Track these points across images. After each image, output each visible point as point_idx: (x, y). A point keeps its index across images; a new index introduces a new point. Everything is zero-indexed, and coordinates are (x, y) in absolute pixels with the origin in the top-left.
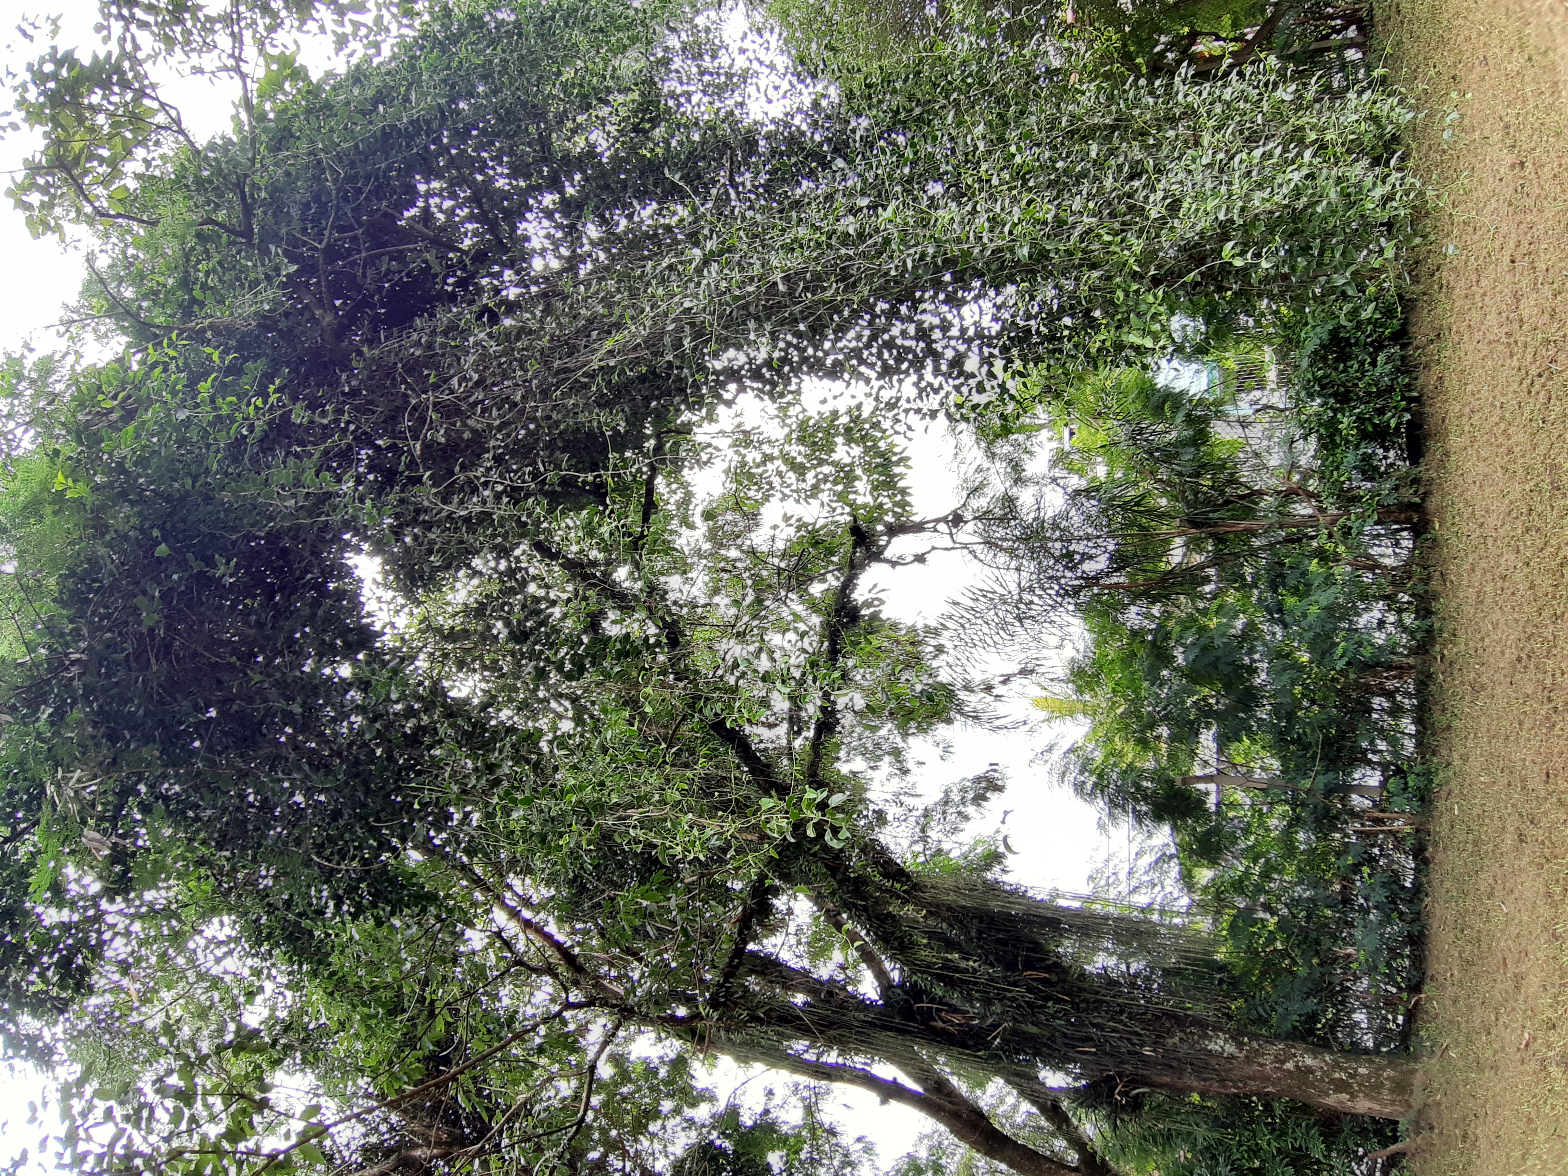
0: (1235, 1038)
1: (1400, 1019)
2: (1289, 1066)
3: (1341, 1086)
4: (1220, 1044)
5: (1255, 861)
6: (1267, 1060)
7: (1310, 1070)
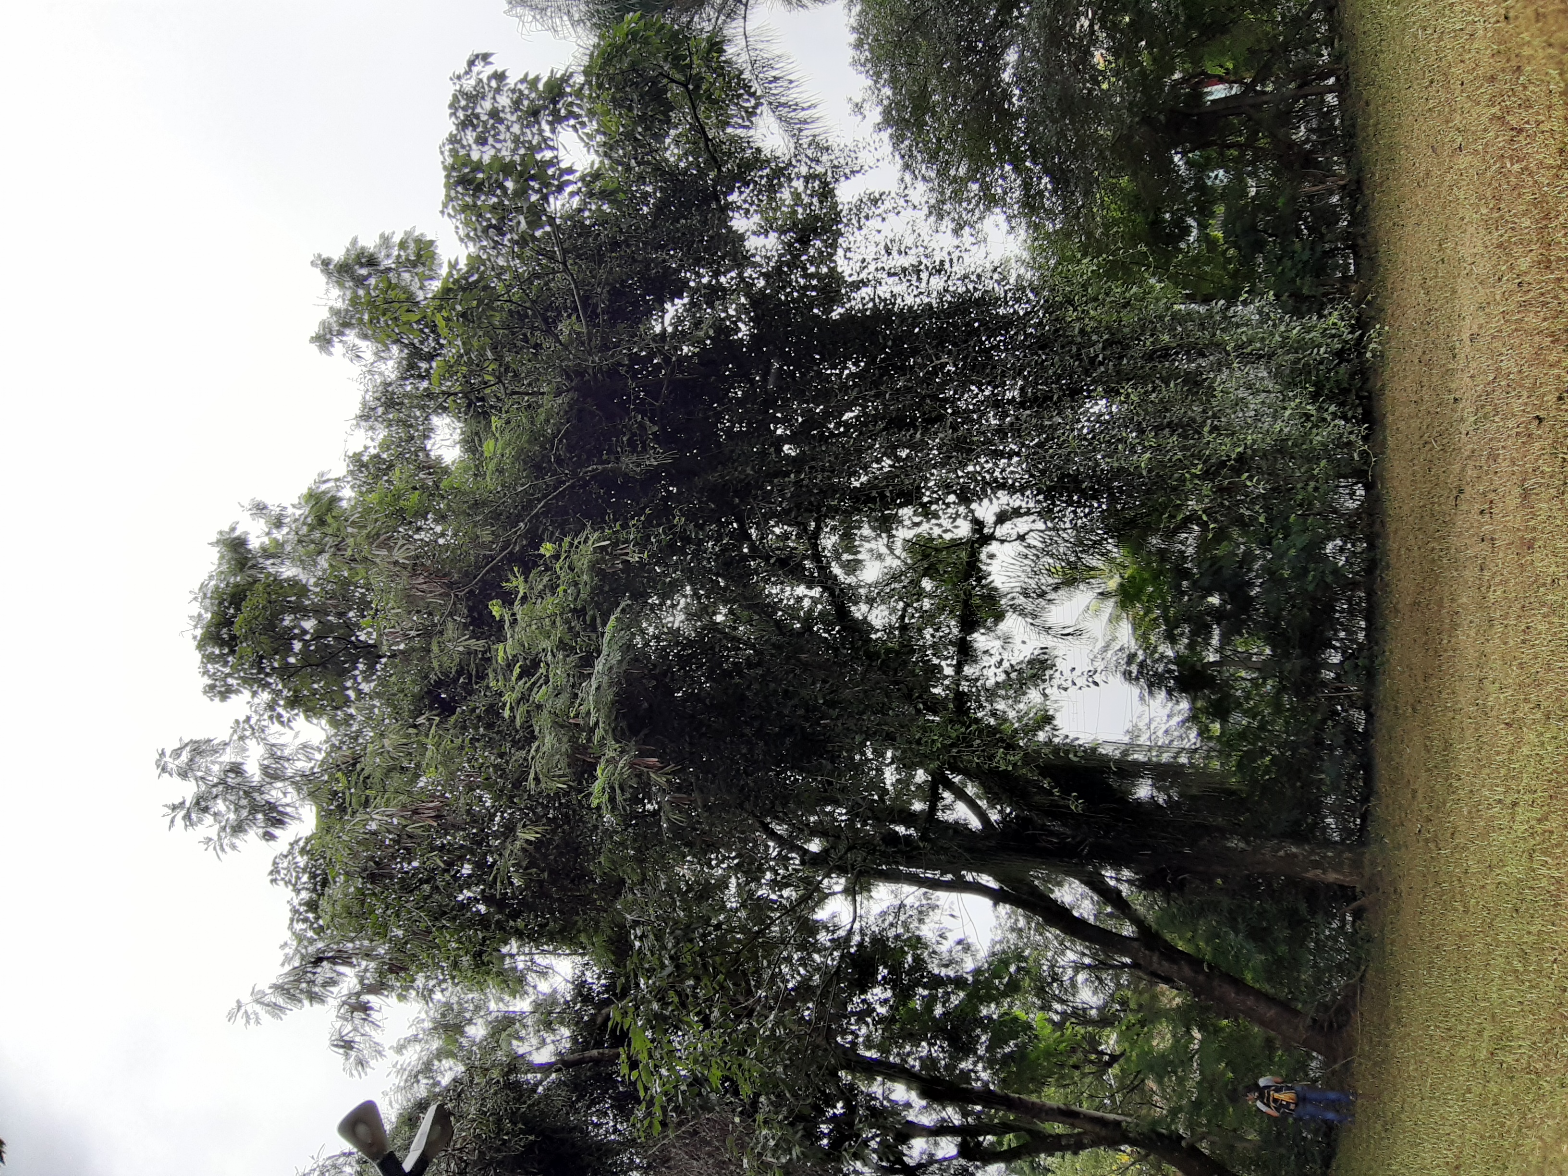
0: (1245, 838)
1: (1358, 821)
2: (1281, 853)
3: (1316, 865)
4: (1235, 843)
5: (1254, 718)
6: (1266, 851)
7: (1295, 855)
